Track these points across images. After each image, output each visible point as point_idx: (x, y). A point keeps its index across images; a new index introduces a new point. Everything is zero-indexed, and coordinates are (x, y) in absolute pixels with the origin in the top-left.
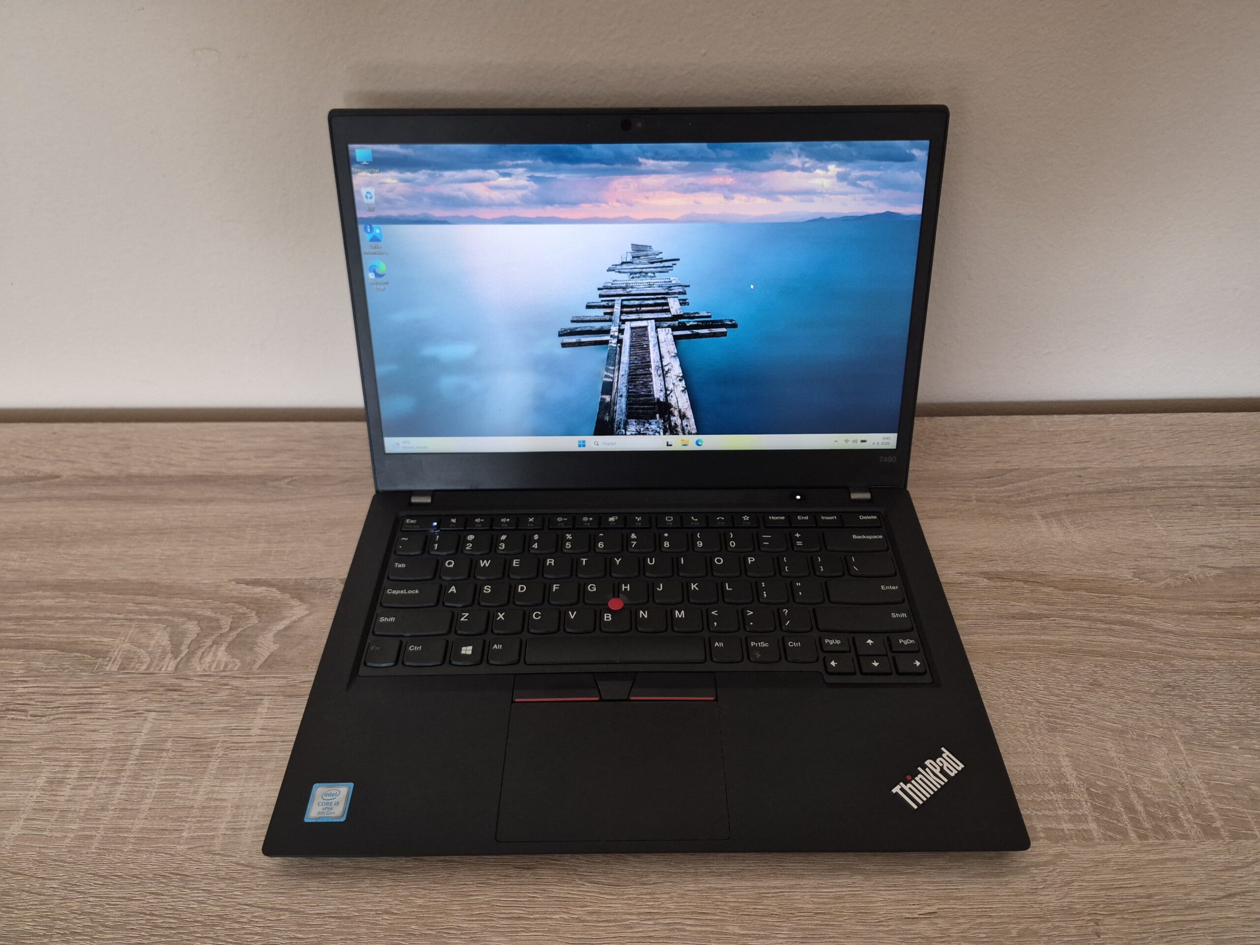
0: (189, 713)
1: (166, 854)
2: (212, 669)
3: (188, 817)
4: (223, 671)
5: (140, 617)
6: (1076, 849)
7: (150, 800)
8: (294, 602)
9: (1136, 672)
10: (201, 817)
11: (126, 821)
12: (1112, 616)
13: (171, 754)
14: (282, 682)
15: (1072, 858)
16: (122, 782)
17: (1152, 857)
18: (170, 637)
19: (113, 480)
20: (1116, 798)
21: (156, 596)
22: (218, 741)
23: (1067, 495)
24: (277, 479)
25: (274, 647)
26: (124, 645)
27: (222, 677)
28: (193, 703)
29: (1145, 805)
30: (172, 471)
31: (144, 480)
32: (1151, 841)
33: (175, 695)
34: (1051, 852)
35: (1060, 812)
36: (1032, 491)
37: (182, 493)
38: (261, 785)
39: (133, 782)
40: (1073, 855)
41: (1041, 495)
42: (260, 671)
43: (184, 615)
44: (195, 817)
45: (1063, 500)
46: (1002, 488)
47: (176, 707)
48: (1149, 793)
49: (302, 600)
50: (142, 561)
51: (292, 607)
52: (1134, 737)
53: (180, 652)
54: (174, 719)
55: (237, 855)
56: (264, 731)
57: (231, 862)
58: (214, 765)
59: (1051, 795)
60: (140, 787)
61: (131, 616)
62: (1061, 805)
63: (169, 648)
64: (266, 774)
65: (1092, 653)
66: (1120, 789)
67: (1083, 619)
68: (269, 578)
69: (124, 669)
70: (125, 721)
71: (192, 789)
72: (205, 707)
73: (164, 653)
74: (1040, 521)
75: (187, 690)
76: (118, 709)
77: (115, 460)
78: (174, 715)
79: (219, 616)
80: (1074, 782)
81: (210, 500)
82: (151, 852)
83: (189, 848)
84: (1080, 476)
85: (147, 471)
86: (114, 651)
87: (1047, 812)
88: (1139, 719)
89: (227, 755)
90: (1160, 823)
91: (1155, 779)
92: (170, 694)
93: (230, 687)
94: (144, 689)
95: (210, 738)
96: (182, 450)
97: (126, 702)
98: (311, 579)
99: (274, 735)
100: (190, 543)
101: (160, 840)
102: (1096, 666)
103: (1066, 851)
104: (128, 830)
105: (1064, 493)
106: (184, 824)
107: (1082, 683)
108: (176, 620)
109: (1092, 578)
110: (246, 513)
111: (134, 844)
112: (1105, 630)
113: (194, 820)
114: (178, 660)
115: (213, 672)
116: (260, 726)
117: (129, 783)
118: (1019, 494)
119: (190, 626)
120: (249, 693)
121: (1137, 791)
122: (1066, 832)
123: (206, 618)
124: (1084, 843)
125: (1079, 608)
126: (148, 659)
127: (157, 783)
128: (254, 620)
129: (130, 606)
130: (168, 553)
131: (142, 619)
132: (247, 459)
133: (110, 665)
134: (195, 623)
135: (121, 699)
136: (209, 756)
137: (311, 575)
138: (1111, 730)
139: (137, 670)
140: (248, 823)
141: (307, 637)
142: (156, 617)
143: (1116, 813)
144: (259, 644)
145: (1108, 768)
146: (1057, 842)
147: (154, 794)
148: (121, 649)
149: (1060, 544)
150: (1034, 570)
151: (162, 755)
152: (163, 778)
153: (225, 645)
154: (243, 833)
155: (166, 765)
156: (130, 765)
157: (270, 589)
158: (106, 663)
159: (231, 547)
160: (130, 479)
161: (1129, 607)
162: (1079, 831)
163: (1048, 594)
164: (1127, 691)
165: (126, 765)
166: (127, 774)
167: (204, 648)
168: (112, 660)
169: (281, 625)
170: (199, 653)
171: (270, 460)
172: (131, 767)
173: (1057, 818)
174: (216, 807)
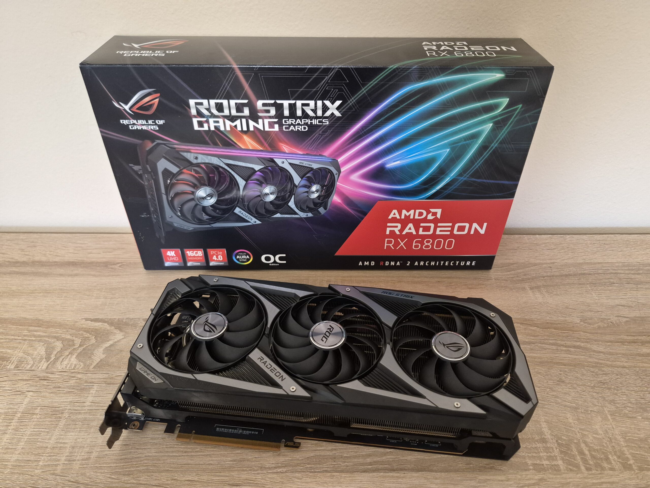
0: (52, 393)
1: (29, 475)
2: (67, 368)
3: (44, 453)
4: (73, 369)
5: (30, 339)
6: (551, 476)
7: (23, 443)
8: (117, 331)
9: (583, 375)
10: (51, 453)
11: (7, 455)
12: (569, 343)
13: (38, 416)
14: (106, 376)
15: (548, 481)
16: (9, 432)
17: (595, 481)
18: (46, 350)
19: (24, 264)
20: (573, 446)
21: (41, 327)
22: (66, 409)
23: (544, 277)
24: (114, 264)
25: (103, 356)
26: (19, 354)
27: (72, 373)
28: (54, 387)
29: (589, 451)
30: (57, 259)
31: (42, 264)
32: (593, 472)
33: (45, 383)
34: (536, 477)
35: (541, 454)
36: (525, 275)
37: (61, 271)
38: (88, 435)
39: (15, 432)
40: (549, 480)
41: (530, 277)
42: (93, 370)
43: (55, 337)
44: (48, 453)
45: (542, 280)
46: (508, 273)
47: (44, 389)
48: (591, 443)
49: (121, 330)
50: (35, 308)
51: (115, 334)
52: (583, 411)
53: (51, 358)
54: (43, 396)
55: (70, 476)
56: (92, 404)
57: (66, 480)
58: (62, 423)
59: (536, 444)
60: (18, 435)
61: (25, 338)
62: (542, 450)
63: (44, 356)
64: (91, 428)
65: (558, 363)
66: (575, 441)
67: (553, 344)
68: (104, 318)
69: (18, 367)
70: (15, 397)
71: (48, 437)
72: (61, 390)
73: (41, 359)
74: (529, 291)
75: (52, 379)
76: (11, 390)
77: (27, 253)
78: (43, 394)
79: (74, 338)
80: (549, 437)
81: (76, 275)
82: (20, 474)
83: (43, 472)
84: (551, 267)
85: (44, 259)
86: (13, 357)
87: (534, 454)
88: (585, 401)
89: (70, 417)
90: (599, 462)
91: (595, 436)
92: (42, 381)
93: (76, 378)
94: (28, 379)
95: (62, 407)
96: (64, 248)
97: (16, 386)
98: (127, 318)
99: (97, 406)
100: (62, 298)
101: (26, 467)
102: (561, 371)
103: (545, 477)
104: (8, 461)
105: (542, 276)
106: (41, 457)
107: (553, 380)
108: (50, 340)
109: (557, 322)
110: (95, 282)
111: (11, 469)
112: (565, 351)
113: (47, 455)
114: (49, 362)
115: (67, 370)
116: (91, 401)
117: (13, 433)
118: (518, 276)
119: (57, 344)
120: (86, 382)
121: (585, 442)
122: (545, 466)
123: (66, 339)
124: (555, 472)
125: (551, 338)
126: (32, 362)
127: (28, 433)
128: (93, 341)
129: (26, 332)
130: (50, 303)
131: (31, 340)
132: (99, 253)
133: (10, 365)
134: (61, 342)
135: (13, 385)
136: (60, 418)
137: (128, 316)
138: (570, 407)
139: (25, 368)
140: (78, 457)
141: (121, 351)
142: (39, 339)
143: (573, 455)
144: (95, 354)
145: (568, 429)
146: (540, 472)
147: (25, 439)
148: (17, 356)
149: (540, 303)
150: (526, 317)
151: (33, 417)
152: (32, 430)
153: (76, 354)
154: (74, 463)
155: (35, 422)
156: (14, 423)
157: (103, 324)
158: (8, 364)
159: (85, 301)
160: (34, 263)
161: (578, 338)
162: (552, 465)
163: (534, 330)
164: (578, 385)
165: (11, 422)
166: (12, 427)
167: (64, 356)
168: (12, 362)
169: (108, 344)
170: (61, 359)
171: (111, 254)
172: (14, 424)
173: (540, 458)
174: (61, 447)
